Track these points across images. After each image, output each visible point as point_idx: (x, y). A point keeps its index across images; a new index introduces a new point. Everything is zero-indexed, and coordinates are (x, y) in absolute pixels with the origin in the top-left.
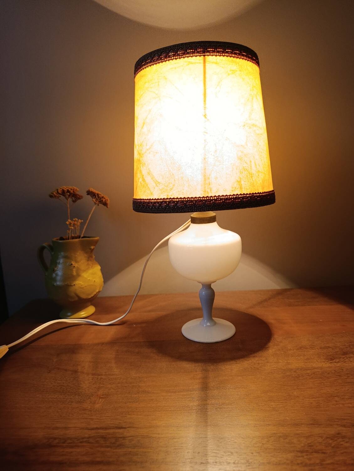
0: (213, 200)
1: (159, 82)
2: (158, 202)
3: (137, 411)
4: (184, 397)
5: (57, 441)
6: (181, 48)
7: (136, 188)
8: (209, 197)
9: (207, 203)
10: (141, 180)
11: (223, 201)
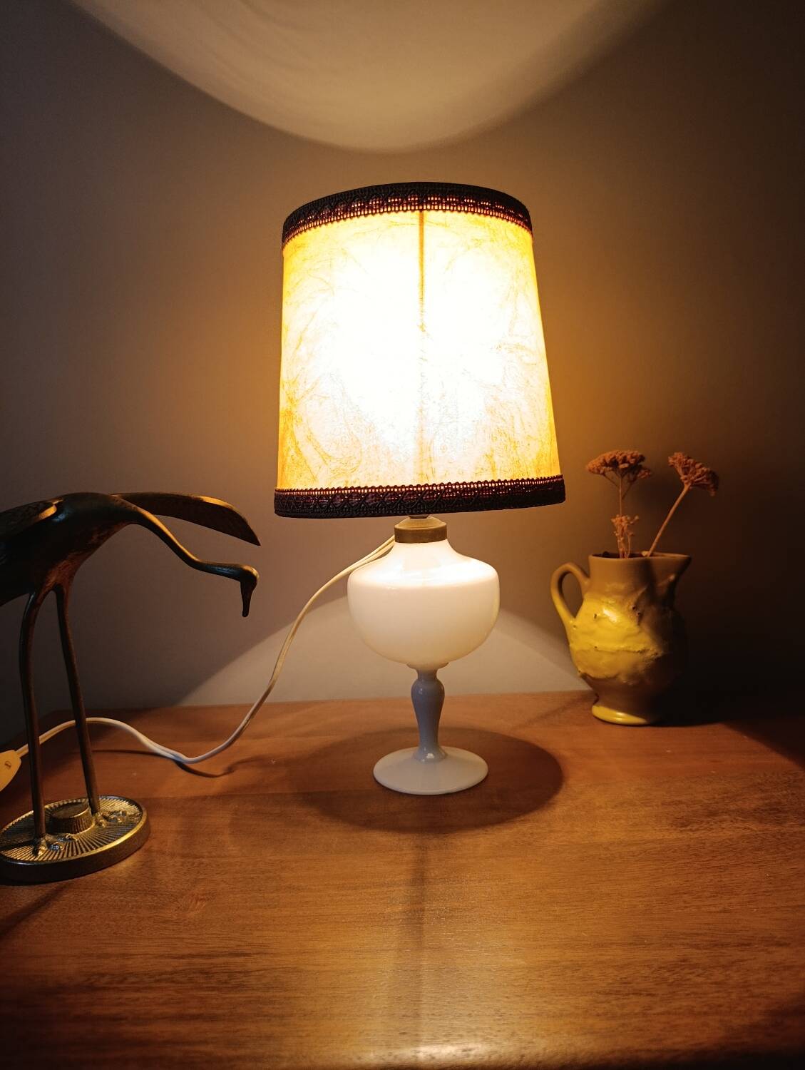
0: (437, 491)
1: (331, 259)
2: (327, 496)
3: (275, 923)
4: (374, 897)
5: (106, 979)
6: (376, 194)
7: (283, 468)
8: (429, 486)
9: (426, 498)
10: (292, 452)
11: (457, 494)
